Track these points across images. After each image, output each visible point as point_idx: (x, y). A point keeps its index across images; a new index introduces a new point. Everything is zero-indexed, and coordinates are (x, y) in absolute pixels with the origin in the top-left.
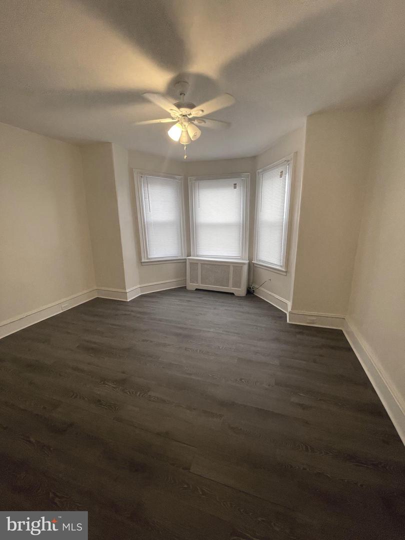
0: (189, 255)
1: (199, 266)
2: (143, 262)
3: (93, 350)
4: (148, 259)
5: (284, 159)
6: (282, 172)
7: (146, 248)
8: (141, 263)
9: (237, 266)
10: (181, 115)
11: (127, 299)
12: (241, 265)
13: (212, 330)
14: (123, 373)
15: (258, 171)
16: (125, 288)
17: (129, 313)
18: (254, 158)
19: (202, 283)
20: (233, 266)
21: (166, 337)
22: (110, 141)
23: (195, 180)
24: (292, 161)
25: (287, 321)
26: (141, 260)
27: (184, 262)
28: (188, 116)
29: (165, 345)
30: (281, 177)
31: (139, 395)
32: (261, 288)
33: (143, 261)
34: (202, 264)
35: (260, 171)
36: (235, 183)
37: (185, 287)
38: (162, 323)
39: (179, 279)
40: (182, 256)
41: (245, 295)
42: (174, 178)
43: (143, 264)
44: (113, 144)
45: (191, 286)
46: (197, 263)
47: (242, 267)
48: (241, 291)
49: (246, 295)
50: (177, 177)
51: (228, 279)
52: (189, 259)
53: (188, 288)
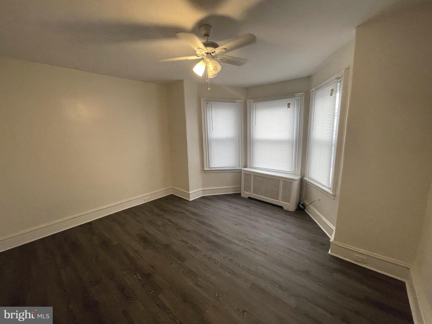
0: (246, 166)
1: (252, 177)
2: (206, 171)
3: (145, 240)
4: (209, 167)
5: (334, 76)
6: (332, 90)
7: (209, 159)
8: (204, 171)
9: (287, 182)
10: (206, 53)
11: (189, 199)
12: (291, 181)
13: (241, 244)
14: (153, 267)
15: (311, 90)
16: (189, 191)
17: (185, 211)
18: (308, 78)
19: (254, 192)
20: (283, 181)
21: (200, 242)
22: (182, 79)
23: (253, 102)
24: (343, 78)
25: (328, 252)
26: (204, 169)
27: (240, 172)
28: (212, 54)
29: (194, 249)
30: (331, 95)
31: (152, 294)
32: (311, 207)
33: (205, 169)
34: (254, 176)
35: (313, 89)
36: (289, 102)
37: (240, 194)
38: (204, 227)
39: (235, 186)
40: (239, 167)
41: (294, 211)
42: (235, 102)
43: (205, 172)
44: (184, 81)
45: (245, 194)
46: (251, 175)
47: (292, 182)
48: (290, 206)
49: (296, 210)
50: (237, 101)
51: (278, 193)
52: (244, 170)
53: (242, 195)
